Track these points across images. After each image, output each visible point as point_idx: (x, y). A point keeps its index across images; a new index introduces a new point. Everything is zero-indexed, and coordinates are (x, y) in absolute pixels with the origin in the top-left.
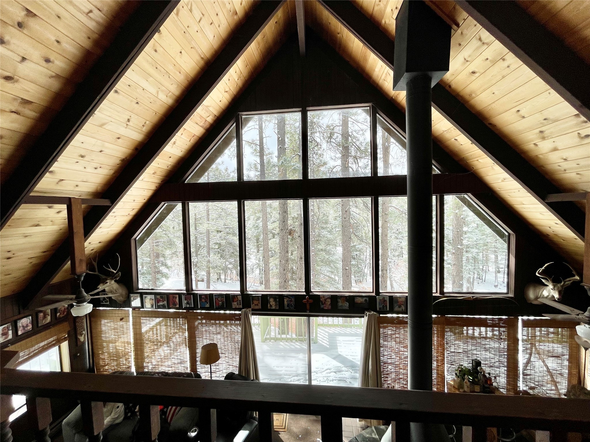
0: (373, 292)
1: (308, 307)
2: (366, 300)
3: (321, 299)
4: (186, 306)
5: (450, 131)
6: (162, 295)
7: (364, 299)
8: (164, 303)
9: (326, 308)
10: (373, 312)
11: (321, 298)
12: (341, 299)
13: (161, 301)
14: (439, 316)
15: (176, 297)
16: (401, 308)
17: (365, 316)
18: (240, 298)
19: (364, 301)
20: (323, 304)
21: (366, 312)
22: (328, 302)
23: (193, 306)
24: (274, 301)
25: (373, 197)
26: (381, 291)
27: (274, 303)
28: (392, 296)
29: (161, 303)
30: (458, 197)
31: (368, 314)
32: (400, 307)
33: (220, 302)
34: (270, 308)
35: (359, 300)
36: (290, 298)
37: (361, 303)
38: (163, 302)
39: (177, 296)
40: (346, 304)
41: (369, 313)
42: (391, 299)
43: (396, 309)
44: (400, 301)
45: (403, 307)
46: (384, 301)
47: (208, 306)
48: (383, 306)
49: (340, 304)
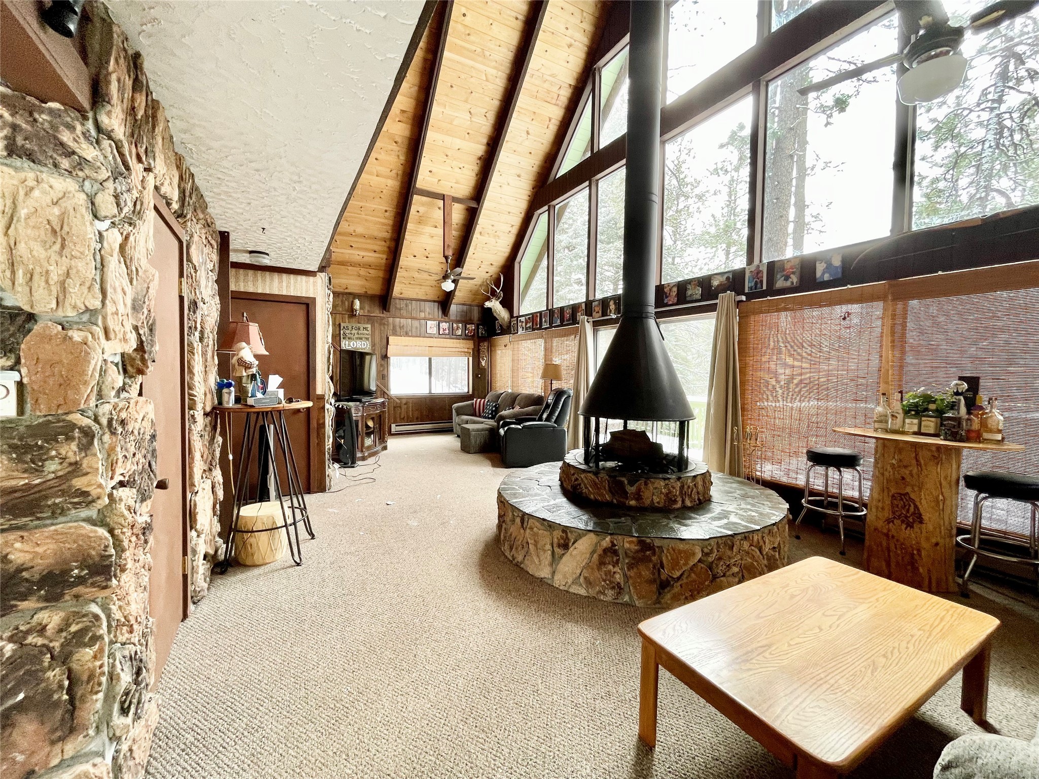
2: (728, 279)
3: (665, 290)
4: (544, 325)
6: (529, 316)
7: (725, 276)
9: (671, 302)
11: (665, 288)
12: (692, 283)
16: (790, 280)
18: (584, 306)
19: (725, 279)
20: (667, 297)
22: (674, 292)
23: (549, 326)
24: (613, 304)
27: (614, 307)
32: (787, 278)
33: (568, 315)
34: (610, 314)
35: (717, 281)
37: (722, 284)
38: (530, 323)
39: (539, 315)
40: (698, 290)
42: (771, 266)
43: (780, 284)
44: (787, 266)
45: (794, 279)
46: (758, 272)
47: (559, 321)
48: (756, 283)
49: (689, 293)
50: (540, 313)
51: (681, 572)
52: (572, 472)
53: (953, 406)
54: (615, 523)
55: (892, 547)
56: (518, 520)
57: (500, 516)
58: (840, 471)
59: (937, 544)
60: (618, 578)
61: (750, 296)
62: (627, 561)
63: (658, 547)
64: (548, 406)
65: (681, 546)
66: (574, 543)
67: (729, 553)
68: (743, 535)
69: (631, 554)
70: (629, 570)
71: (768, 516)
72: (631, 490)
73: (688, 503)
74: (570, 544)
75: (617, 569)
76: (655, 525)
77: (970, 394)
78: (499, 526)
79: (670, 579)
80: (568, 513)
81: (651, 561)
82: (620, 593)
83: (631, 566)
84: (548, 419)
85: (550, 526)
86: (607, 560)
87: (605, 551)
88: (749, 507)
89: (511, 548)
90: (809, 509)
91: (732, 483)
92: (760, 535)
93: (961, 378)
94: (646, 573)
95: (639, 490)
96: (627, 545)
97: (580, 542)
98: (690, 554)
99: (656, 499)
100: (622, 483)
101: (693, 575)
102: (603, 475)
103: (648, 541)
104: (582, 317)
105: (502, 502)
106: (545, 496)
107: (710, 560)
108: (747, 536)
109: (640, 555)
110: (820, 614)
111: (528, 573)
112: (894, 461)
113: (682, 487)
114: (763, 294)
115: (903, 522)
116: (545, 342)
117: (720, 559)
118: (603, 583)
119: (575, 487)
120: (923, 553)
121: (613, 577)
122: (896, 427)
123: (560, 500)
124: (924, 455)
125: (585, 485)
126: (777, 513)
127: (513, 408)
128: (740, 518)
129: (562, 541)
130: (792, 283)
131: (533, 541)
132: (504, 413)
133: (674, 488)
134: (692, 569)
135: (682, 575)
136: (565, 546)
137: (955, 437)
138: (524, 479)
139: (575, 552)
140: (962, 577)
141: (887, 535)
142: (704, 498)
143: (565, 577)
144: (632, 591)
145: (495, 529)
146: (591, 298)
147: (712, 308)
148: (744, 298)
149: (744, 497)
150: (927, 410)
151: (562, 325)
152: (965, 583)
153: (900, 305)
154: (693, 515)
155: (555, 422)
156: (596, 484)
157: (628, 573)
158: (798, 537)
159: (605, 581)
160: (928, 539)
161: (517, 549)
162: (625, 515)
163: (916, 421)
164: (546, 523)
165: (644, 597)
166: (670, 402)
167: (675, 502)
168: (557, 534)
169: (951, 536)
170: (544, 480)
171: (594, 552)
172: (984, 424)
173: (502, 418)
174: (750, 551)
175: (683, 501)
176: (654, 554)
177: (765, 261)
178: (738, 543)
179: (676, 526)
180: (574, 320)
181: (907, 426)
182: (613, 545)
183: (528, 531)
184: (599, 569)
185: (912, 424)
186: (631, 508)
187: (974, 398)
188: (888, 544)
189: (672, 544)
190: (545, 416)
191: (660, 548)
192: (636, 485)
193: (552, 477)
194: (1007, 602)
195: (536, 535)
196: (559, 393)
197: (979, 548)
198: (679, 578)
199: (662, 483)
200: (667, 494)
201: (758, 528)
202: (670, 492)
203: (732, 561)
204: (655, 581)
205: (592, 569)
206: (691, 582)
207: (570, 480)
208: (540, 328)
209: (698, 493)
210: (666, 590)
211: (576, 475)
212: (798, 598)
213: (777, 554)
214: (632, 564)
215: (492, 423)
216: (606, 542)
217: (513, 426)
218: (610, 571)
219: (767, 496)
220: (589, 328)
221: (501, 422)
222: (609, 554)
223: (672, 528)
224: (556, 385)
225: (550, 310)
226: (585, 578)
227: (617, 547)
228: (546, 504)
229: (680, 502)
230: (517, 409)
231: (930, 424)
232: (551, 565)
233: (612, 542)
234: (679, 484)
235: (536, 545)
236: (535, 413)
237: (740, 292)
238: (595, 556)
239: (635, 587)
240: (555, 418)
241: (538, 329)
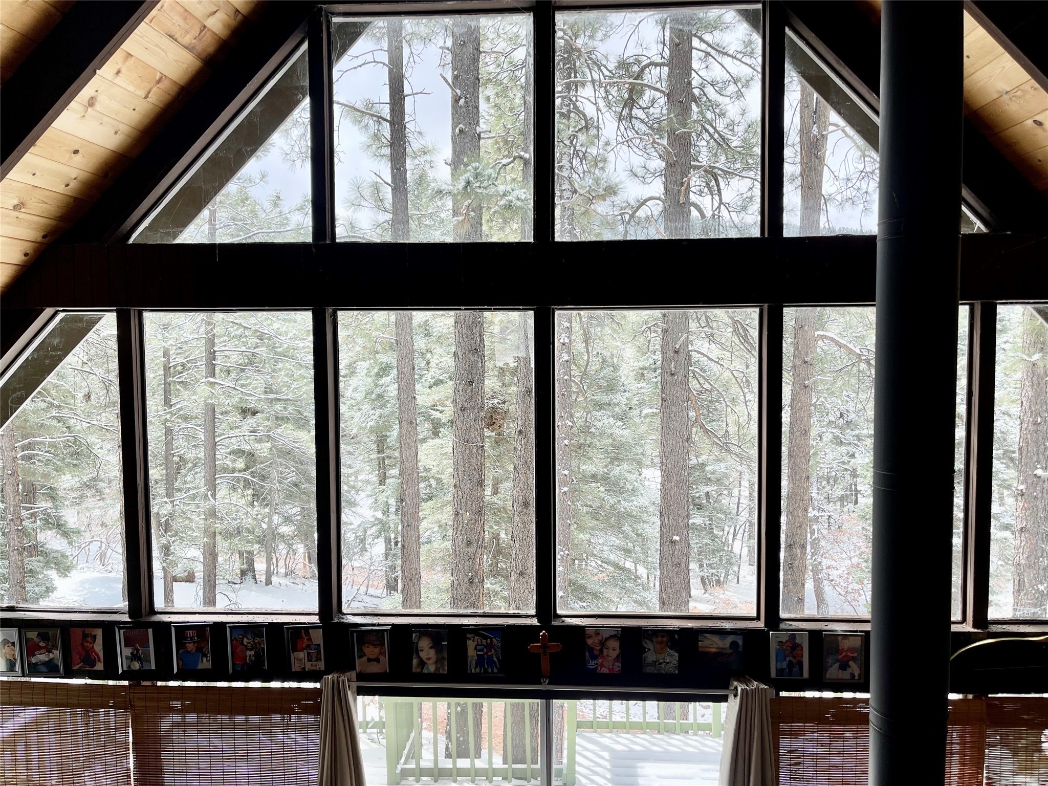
0: (758, 618)
1: (545, 665)
2: (734, 644)
3: (590, 642)
4: (129, 667)
5: (1019, 93)
6: (43, 630)
7: (730, 639)
8: (51, 656)
9: (605, 670)
10: (756, 683)
11: (590, 637)
12: (654, 640)
13: (43, 648)
14: (970, 696)
15: (94, 637)
16: (849, 671)
17: (731, 698)
18: (318, 637)
19: (728, 645)
20: (594, 657)
21: (735, 683)
22: (611, 651)
23: (153, 667)
24: (431, 648)
25: (766, 305)
26: (783, 615)
27: (432, 653)
28: (821, 631)
29: (42, 657)
30: (1039, 312)
31: (739, 689)
32: (844, 666)
33: (248, 653)
34: (419, 670)
35: (712, 644)
36: (485, 638)
37: (720, 654)
38: (50, 651)
39: (99, 632)
40: (672, 656)
41: (744, 687)
43: (834, 674)
44: (843, 646)
45: (856, 669)
46: (795, 647)
48: (791, 664)
49: (650, 657)
50: (108, 628)
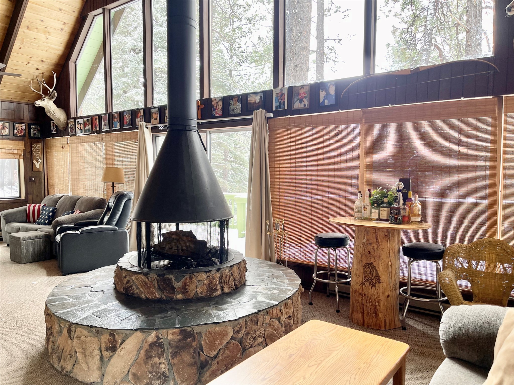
0: (271, 84)
1: (199, 114)
2: (260, 97)
3: (213, 103)
6: (88, 119)
8: (89, 127)
9: (218, 115)
11: (213, 101)
12: (233, 99)
13: (87, 124)
15: (97, 120)
16: (303, 103)
18: (142, 112)
19: (259, 99)
20: (214, 110)
22: (219, 106)
29: (87, 127)
32: (301, 101)
33: (127, 120)
35: (252, 99)
37: (255, 103)
38: (89, 125)
40: (238, 106)
42: (291, 89)
43: (297, 105)
44: (302, 91)
45: (306, 102)
46: (282, 95)
47: (119, 125)
48: (280, 103)
49: (232, 107)
50: (100, 116)
51: (217, 351)
52: (124, 275)
53: (396, 199)
54: (161, 318)
55: (365, 302)
56: (65, 331)
57: (48, 329)
58: (335, 250)
59: (388, 296)
60: (164, 368)
61: (277, 114)
62: (171, 351)
63: (197, 333)
64: (109, 209)
65: (217, 329)
66: (121, 344)
67: (254, 327)
68: (265, 311)
69: (174, 344)
70: (173, 358)
71: (285, 291)
72: (178, 285)
73: (226, 290)
74: (118, 346)
75: (162, 360)
76: (197, 314)
77: (405, 191)
78: (48, 340)
79: (208, 359)
80: (118, 316)
81: (191, 346)
82: (165, 381)
83: (174, 355)
84: (108, 223)
85: (98, 332)
86: (154, 353)
87: (152, 345)
88: (273, 286)
89: (60, 360)
90: (317, 282)
91: (264, 267)
92: (278, 308)
93: (401, 180)
94: (187, 358)
95: (185, 284)
96: (170, 337)
97: (127, 342)
98: (223, 334)
99: (199, 290)
100: (169, 279)
101: (227, 352)
102: (153, 276)
103: (189, 329)
104: (141, 123)
105: (49, 314)
106: (97, 302)
107: (240, 335)
108: (268, 311)
109: (182, 344)
110: (306, 365)
111: (77, 380)
112: (364, 241)
113: (221, 277)
114: (285, 113)
115: (370, 283)
116: (106, 146)
117: (248, 333)
118: (150, 375)
119: (127, 289)
120: (382, 304)
121: (158, 368)
122: (367, 216)
123: (111, 304)
124: (381, 234)
125: (136, 285)
126: (291, 289)
127: (72, 213)
128: (265, 297)
129: (110, 344)
130: (305, 105)
131: (81, 350)
132: (61, 218)
133: (214, 279)
134: (226, 347)
135: (218, 353)
136: (113, 348)
137: (396, 221)
138: (77, 287)
139: (123, 352)
140: (403, 315)
141: (361, 294)
142: (240, 283)
143: (114, 377)
144: (176, 376)
145: (44, 343)
146: (149, 105)
147: (249, 122)
148: (272, 115)
149: (272, 277)
150: (383, 202)
151: (122, 129)
152: (404, 320)
153: (369, 126)
154: (229, 300)
155: (116, 225)
156: (146, 284)
157: (173, 362)
158: (311, 304)
159: (151, 373)
160: (383, 293)
161: (65, 360)
162: (172, 309)
163: (377, 211)
164: (93, 329)
165: (186, 380)
166: (211, 205)
167: (216, 290)
168: (105, 337)
169: (396, 289)
170: (99, 285)
171: (141, 348)
172: (412, 210)
173: (59, 223)
174: (272, 323)
175: (222, 288)
176: (194, 340)
177: (287, 86)
178: (261, 318)
179: (213, 312)
180: (133, 126)
181: (372, 214)
182: (158, 338)
183: (75, 340)
184: (146, 363)
185: (375, 213)
186: (178, 301)
187: (407, 194)
188: (362, 300)
189: (209, 328)
190: (106, 219)
191: (199, 334)
192: (183, 280)
193: (107, 282)
194: (425, 329)
195: (83, 342)
196: (120, 197)
197: (411, 295)
198: (216, 357)
199: (204, 276)
200: (209, 284)
201: (277, 303)
202: (211, 282)
203: (258, 334)
204: (195, 363)
205: (140, 364)
206: (226, 357)
207: (122, 283)
208: (100, 131)
209: (234, 280)
210: (205, 369)
211: (127, 278)
212: (294, 357)
213: (292, 320)
214: (176, 352)
215: (48, 229)
216: (152, 337)
217: (70, 232)
218: (156, 364)
219: (288, 275)
220: (148, 133)
221: (58, 228)
222: (155, 348)
223: (210, 314)
224: (119, 188)
225: (109, 114)
226: (133, 374)
227: (161, 340)
228: (96, 310)
229: (220, 290)
230: (77, 214)
231: (385, 213)
232: (100, 368)
233: (157, 336)
234: (218, 275)
235: (84, 353)
236: (96, 216)
237: (269, 110)
238: (142, 352)
239: (178, 373)
240: (116, 221)
241: (97, 132)
